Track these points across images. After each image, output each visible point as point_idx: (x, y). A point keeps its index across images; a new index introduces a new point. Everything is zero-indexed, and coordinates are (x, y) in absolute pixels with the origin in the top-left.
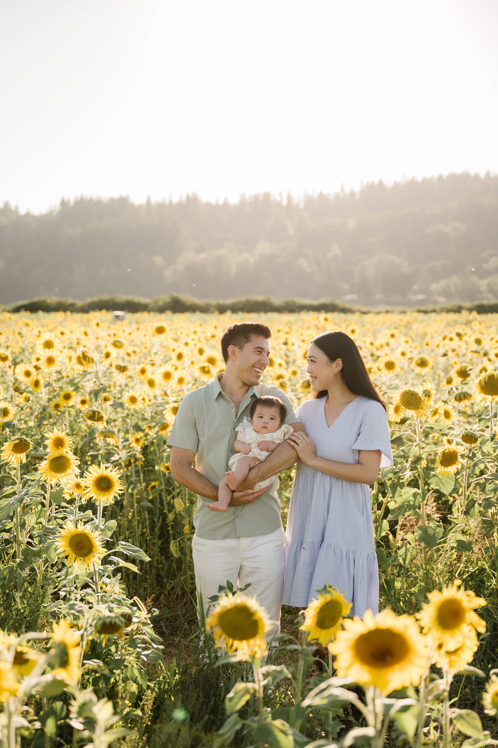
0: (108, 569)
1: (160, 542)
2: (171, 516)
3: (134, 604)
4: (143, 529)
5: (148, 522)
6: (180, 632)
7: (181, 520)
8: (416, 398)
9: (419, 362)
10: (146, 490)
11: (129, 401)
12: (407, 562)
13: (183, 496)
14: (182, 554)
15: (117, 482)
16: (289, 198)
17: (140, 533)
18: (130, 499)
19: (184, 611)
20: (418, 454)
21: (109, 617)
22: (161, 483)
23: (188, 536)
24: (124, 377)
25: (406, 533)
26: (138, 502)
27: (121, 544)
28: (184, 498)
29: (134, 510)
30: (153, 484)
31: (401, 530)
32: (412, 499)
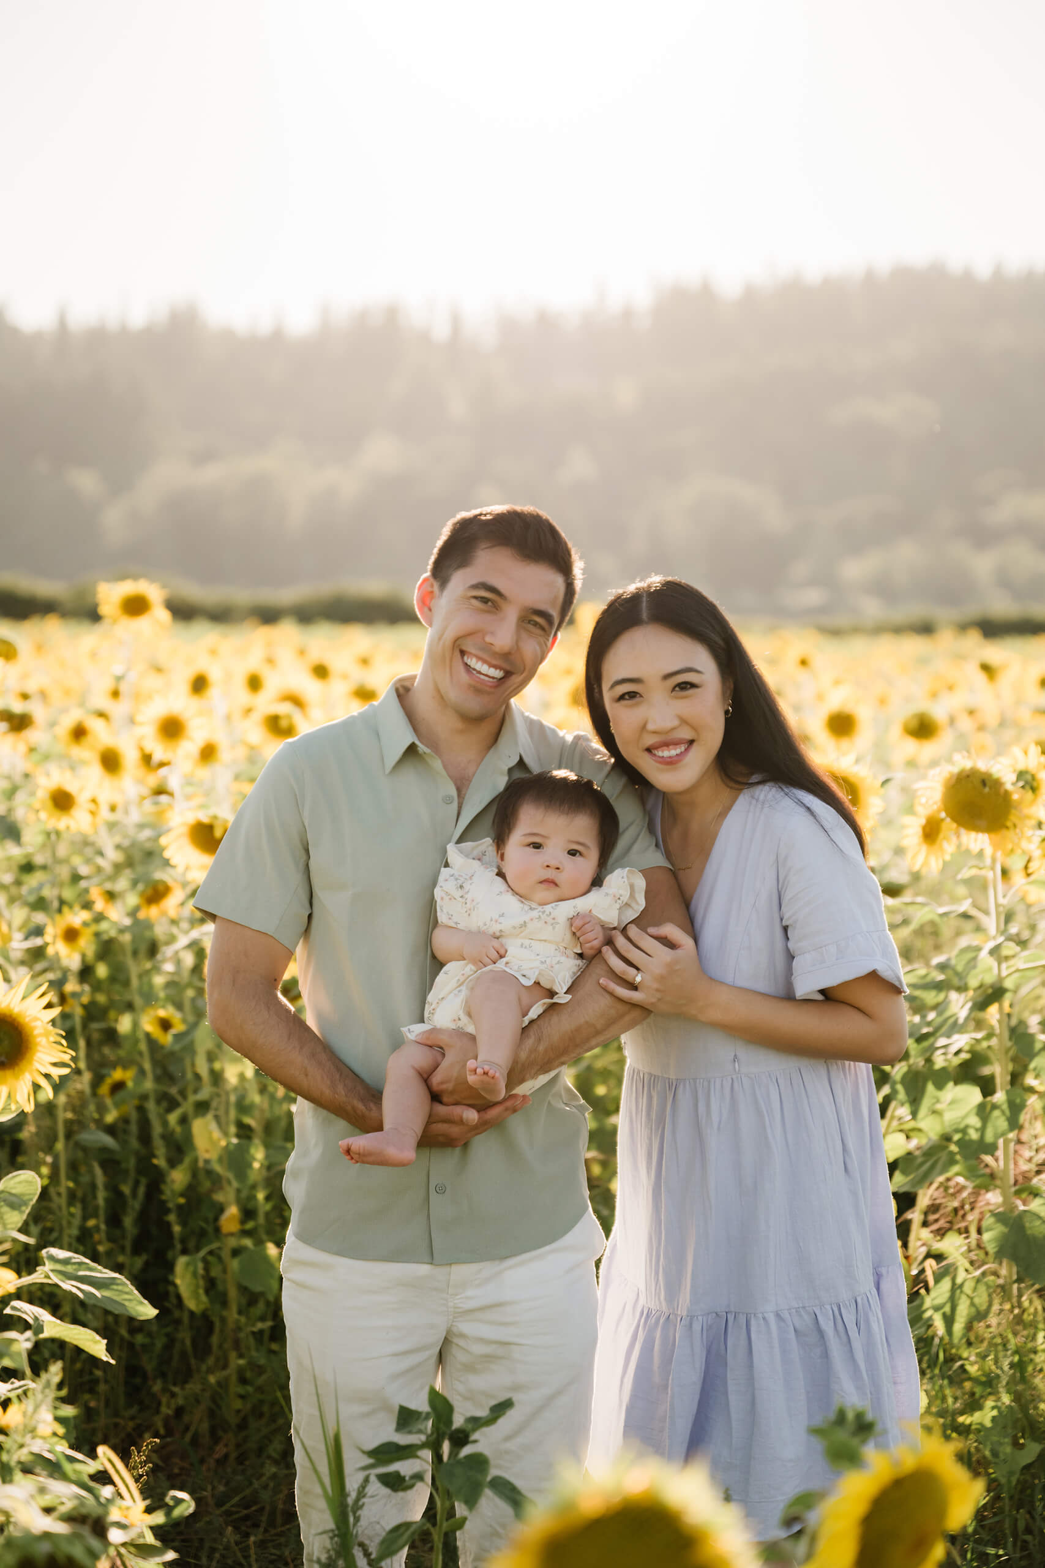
0: (15, 1347)
1: (139, 1262)
2: (178, 1178)
3: (103, 1478)
4: (85, 1218)
5: (101, 1196)
6: (210, 1558)
7: (211, 1191)
8: (997, 793)
9: (914, 724)
10: (94, 1094)
11: (49, 804)
12: (958, 1327)
13: (221, 1112)
14: (212, 1301)
15: (46, 1034)
16: (456, 322)
17: (75, 1232)
18: (47, 1122)
19: (222, 1488)
20: (990, 979)
21: (47, 1536)
22: (142, 1072)
23: (232, 1242)
24: (22, 748)
25: (941, 1233)
26: (69, 1136)
27: (52, 1258)
28: (223, 1119)
29: (56, 1158)
30: (118, 1075)
31: (925, 1224)
32: (975, 1121)
